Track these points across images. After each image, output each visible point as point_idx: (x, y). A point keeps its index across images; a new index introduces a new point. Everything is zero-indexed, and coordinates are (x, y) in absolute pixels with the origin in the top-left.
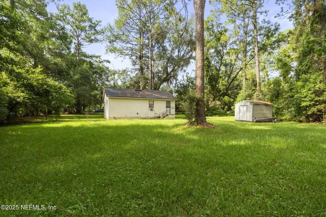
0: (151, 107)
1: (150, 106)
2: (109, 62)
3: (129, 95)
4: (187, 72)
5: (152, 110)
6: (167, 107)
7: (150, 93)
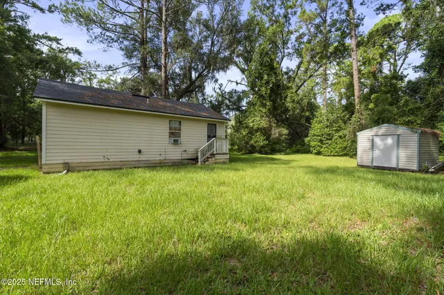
0: (175, 135)
1: (172, 134)
2: (78, 52)
3: (116, 102)
4: (219, 82)
5: (176, 142)
6: (209, 137)
7: (168, 104)
